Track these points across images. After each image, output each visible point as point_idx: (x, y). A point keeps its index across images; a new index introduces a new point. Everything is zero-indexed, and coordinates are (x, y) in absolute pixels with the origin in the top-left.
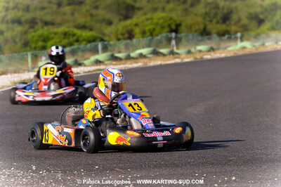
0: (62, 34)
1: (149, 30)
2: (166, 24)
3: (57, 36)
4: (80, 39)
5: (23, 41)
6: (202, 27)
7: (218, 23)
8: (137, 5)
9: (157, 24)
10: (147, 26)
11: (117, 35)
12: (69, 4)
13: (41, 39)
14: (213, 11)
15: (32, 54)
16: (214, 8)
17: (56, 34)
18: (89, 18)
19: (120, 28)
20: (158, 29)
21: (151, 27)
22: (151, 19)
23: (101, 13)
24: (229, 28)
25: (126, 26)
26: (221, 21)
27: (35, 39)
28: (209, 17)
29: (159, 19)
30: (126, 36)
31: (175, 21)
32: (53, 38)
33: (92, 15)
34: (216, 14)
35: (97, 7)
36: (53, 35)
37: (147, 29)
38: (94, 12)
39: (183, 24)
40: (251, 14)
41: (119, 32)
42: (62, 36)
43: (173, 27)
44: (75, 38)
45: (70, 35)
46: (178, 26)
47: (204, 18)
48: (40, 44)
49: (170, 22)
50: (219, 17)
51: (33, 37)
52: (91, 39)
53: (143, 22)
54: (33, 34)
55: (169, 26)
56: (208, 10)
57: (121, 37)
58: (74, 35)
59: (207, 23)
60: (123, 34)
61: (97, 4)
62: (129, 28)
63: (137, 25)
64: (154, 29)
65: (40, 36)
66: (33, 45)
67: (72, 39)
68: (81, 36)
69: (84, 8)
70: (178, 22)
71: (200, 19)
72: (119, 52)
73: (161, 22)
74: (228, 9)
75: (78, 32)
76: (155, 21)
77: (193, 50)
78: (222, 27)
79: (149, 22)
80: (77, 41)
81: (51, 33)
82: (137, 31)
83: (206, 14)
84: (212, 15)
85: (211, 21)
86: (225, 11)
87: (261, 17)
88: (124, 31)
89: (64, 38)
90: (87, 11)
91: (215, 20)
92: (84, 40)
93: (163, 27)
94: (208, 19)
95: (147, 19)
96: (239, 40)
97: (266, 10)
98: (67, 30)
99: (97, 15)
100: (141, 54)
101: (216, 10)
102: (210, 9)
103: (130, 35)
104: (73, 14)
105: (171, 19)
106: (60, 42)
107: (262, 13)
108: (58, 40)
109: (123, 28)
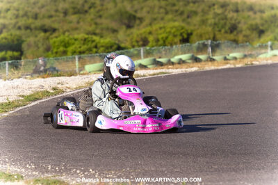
0: (82, 40)
1: (162, 38)
2: (178, 33)
3: (77, 42)
4: (98, 45)
5: (45, 46)
6: (212, 36)
7: (226, 32)
8: (138, 15)
9: (170, 32)
10: (161, 34)
11: (132, 42)
12: (75, 13)
13: (63, 44)
14: (222, 22)
15: (79, 58)
16: (223, 19)
17: (76, 40)
18: (94, 26)
19: (135, 36)
20: (170, 38)
21: (164, 35)
22: (164, 27)
23: (105, 22)
24: (236, 38)
25: (141, 34)
26: (229, 31)
27: (56, 44)
28: (218, 27)
29: (172, 28)
30: (141, 43)
31: (187, 30)
32: (73, 44)
33: (96, 24)
34: (225, 24)
35: (100, 16)
36: (73, 41)
37: (160, 37)
38: (98, 21)
39: (195, 33)
40: (251, 25)
41: (134, 39)
42: (82, 42)
43: (185, 36)
44: (94, 44)
45: (89, 41)
46: (190, 35)
47: (214, 28)
48: (62, 49)
49: (182, 31)
50: (227, 28)
51: (55, 42)
52: (109, 45)
53: (156, 30)
54: (55, 39)
55: (181, 34)
56: (216, 21)
58: (93, 41)
59: (217, 33)
60: (137, 42)
61: (101, 13)
62: (143, 36)
63: (150, 33)
64: (167, 38)
65: (61, 42)
66: (55, 50)
67: (91, 45)
68: (99, 42)
69: (89, 17)
70: (189, 31)
71: (210, 29)
72: (160, 58)
73: (173, 31)
74: (235, 20)
75: (94, 38)
76: (168, 30)
78: (232, 36)
79: (163, 30)
80: (96, 47)
81: (71, 39)
82: (151, 38)
83: (215, 24)
84: (220, 26)
85: (220, 31)
86: (233, 22)
87: (261, 28)
88: (139, 39)
89: (84, 44)
90: (92, 20)
91: (223, 31)
92: (102, 46)
93: (175, 36)
94: (217, 29)
95: (161, 28)
96: (269, 48)
97: (266, 21)
98: (86, 36)
99: (101, 24)
100: (181, 59)
101: (225, 21)
102: (219, 20)
103: (145, 42)
104: (78, 22)
105: (183, 28)
106: (80, 47)
107: (262, 25)
108: (78, 46)
109: (138, 35)
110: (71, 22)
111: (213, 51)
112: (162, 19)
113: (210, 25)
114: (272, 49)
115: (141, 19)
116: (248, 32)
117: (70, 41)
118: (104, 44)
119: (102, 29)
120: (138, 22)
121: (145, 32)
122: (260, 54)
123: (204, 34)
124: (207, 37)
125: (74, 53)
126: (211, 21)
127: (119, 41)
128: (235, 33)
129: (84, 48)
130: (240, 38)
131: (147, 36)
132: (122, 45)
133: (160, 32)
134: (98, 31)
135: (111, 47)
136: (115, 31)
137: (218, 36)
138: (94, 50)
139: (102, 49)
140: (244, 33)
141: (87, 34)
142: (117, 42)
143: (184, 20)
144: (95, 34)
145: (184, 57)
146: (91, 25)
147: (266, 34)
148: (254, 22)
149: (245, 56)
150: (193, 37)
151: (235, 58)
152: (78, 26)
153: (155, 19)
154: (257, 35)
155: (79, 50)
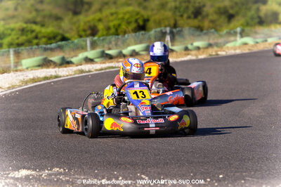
0: (19, 30)
1: (114, 26)
2: (133, 19)
3: (14, 33)
4: (39, 35)
6: (172, 22)
7: (189, 17)
9: (123, 18)
10: (112, 21)
11: (78, 32)
14: (184, 5)
15: (15, 51)
17: (12, 30)
18: (34, 14)
19: (82, 24)
20: (123, 26)
21: (116, 22)
22: (116, 13)
23: (47, 8)
24: (201, 25)
25: (89, 22)
26: (192, 16)
28: (179, 12)
29: (125, 14)
30: (89, 32)
31: (143, 16)
32: (10, 35)
33: (37, 10)
34: (187, 8)
35: (42, 2)
36: (9, 32)
37: (111, 24)
38: (39, 7)
39: (152, 19)
40: (219, 8)
41: (81, 28)
42: (20, 32)
43: (141, 23)
44: (34, 34)
45: (28, 31)
46: (146, 21)
47: (174, 13)
49: (137, 17)
50: (190, 12)
52: (51, 35)
53: (107, 16)
55: (136, 21)
56: (177, 4)
57: (83, 33)
58: (32, 31)
59: (178, 18)
60: (84, 31)
62: (92, 24)
63: (100, 20)
64: (119, 25)
67: (30, 36)
68: (40, 32)
70: (146, 17)
71: (169, 14)
72: (110, 49)
73: (127, 17)
74: (199, 3)
75: (37, 28)
76: (120, 16)
77: (190, 47)
78: (195, 22)
79: (114, 16)
80: (36, 37)
81: (7, 29)
82: (100, 26)
83: (176, 8)
84: (182, 10)
85: (182, 16)
86: (197, 5)
87: (231, 12)
88: (86, 27)
89: (22, 35)
90: (32, 5)
91: (185, 16)
92: (44, 37)
93: (129, 23)
94: (178, 14)
95: (112, 14)
96: (239, 35)
97: (236, 4)
98: (25, 25)
99: (43, 10)
100: (134, 51)
101: (187, 4)
102: (180, 3)
103: (93, 32)
104: (16, 9)
105: (138, 14)
106: (18, 38)
107: (232, 8)
108: (15, 37)
109: (85, 23)
110: (7, 9)
111: (173, 40)
112: (115, 3)
113: (170, 10)
114: (242, 36)
115: (90, 4)
116: (214, 17)
117: (6, 32)
118: (45, 35)
119: (44, 17)
120: (86, 7)
121: (93, 19)
122: (227, 42)
123: (163, 19)
124: (167, 23)
125: (10, 45)
126: (172, 4)
127: (64, 30)
128: (200, 18)
129: (22, 39)
130: (206, 24)
131: (97, 24)
132: (67, 35)
133: (111, 18)
134: (39, 19)
135: (54, 37)
136: (58, 18)
137: (180, 22)
138: (35, 41)
139: (44, 40)
140: (211, 17)
141: (26, 23)
142: (61, 32)
143: (140, 4)
144: (35, 23)
145: (138, 48)
146: (30, 12)
147: (237, 18)
148: (221, 5)
149: (210, 45)
150: (150, 24)
151: (198, 48)
152: (16, 13)
153: (107, 4)
154: (226, 20)
155: (17, 41)
